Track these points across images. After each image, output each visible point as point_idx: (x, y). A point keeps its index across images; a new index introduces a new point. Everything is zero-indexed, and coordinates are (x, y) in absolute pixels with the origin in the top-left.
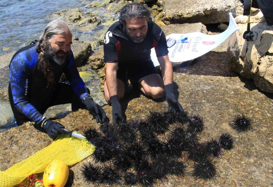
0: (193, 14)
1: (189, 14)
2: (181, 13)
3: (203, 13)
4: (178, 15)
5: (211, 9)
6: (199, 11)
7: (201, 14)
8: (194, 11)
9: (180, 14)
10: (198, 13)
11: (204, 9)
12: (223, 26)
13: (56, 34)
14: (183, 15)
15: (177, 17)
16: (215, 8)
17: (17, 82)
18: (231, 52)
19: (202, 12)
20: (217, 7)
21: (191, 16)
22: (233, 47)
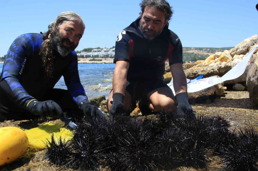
0: (208, 71)
1: (203, 72)
2: (196, 71)
3: (218, 71)
4: (192, 73)
5: (225, 67)
6: (213, 69)
7: (215, 71)
8: (208, 69)
9: (194, 72)
10: (212, 71)
11: (218, 67)
12: (238, 86)
13: (68, 20)
14: (198, 73)
15: (192, 75)
16: (229, 66)
17: (14, 57)
18: (251, 82)
19: (216, 70)
20: (231, 65)
21: (206, 73)
22: (253, 76)
